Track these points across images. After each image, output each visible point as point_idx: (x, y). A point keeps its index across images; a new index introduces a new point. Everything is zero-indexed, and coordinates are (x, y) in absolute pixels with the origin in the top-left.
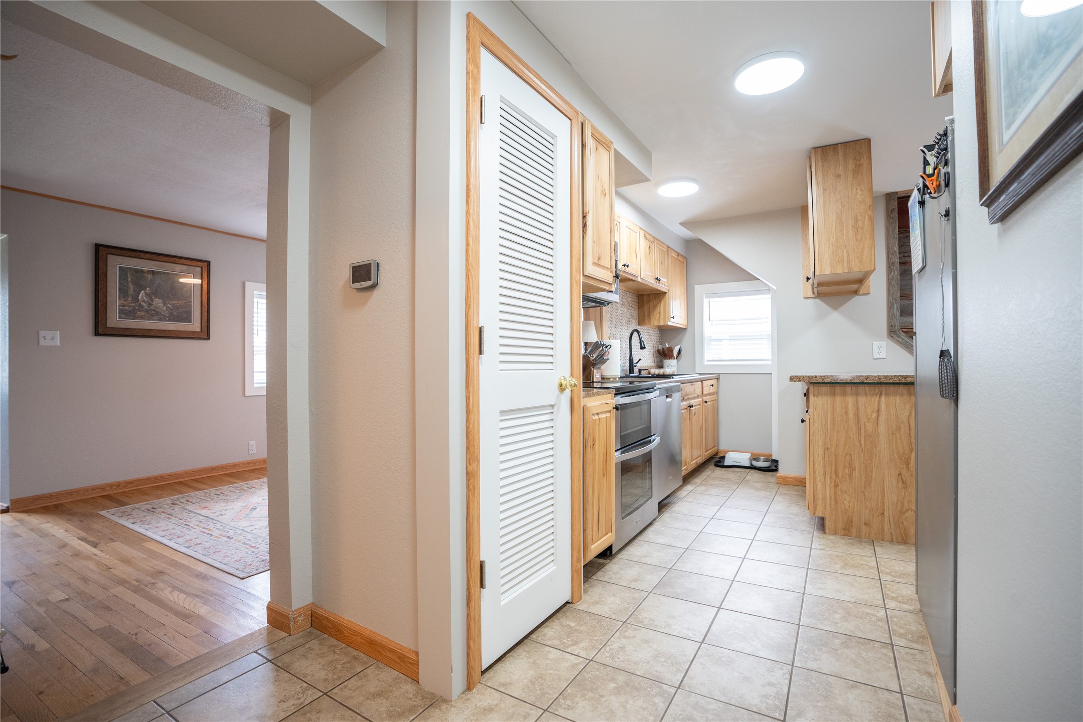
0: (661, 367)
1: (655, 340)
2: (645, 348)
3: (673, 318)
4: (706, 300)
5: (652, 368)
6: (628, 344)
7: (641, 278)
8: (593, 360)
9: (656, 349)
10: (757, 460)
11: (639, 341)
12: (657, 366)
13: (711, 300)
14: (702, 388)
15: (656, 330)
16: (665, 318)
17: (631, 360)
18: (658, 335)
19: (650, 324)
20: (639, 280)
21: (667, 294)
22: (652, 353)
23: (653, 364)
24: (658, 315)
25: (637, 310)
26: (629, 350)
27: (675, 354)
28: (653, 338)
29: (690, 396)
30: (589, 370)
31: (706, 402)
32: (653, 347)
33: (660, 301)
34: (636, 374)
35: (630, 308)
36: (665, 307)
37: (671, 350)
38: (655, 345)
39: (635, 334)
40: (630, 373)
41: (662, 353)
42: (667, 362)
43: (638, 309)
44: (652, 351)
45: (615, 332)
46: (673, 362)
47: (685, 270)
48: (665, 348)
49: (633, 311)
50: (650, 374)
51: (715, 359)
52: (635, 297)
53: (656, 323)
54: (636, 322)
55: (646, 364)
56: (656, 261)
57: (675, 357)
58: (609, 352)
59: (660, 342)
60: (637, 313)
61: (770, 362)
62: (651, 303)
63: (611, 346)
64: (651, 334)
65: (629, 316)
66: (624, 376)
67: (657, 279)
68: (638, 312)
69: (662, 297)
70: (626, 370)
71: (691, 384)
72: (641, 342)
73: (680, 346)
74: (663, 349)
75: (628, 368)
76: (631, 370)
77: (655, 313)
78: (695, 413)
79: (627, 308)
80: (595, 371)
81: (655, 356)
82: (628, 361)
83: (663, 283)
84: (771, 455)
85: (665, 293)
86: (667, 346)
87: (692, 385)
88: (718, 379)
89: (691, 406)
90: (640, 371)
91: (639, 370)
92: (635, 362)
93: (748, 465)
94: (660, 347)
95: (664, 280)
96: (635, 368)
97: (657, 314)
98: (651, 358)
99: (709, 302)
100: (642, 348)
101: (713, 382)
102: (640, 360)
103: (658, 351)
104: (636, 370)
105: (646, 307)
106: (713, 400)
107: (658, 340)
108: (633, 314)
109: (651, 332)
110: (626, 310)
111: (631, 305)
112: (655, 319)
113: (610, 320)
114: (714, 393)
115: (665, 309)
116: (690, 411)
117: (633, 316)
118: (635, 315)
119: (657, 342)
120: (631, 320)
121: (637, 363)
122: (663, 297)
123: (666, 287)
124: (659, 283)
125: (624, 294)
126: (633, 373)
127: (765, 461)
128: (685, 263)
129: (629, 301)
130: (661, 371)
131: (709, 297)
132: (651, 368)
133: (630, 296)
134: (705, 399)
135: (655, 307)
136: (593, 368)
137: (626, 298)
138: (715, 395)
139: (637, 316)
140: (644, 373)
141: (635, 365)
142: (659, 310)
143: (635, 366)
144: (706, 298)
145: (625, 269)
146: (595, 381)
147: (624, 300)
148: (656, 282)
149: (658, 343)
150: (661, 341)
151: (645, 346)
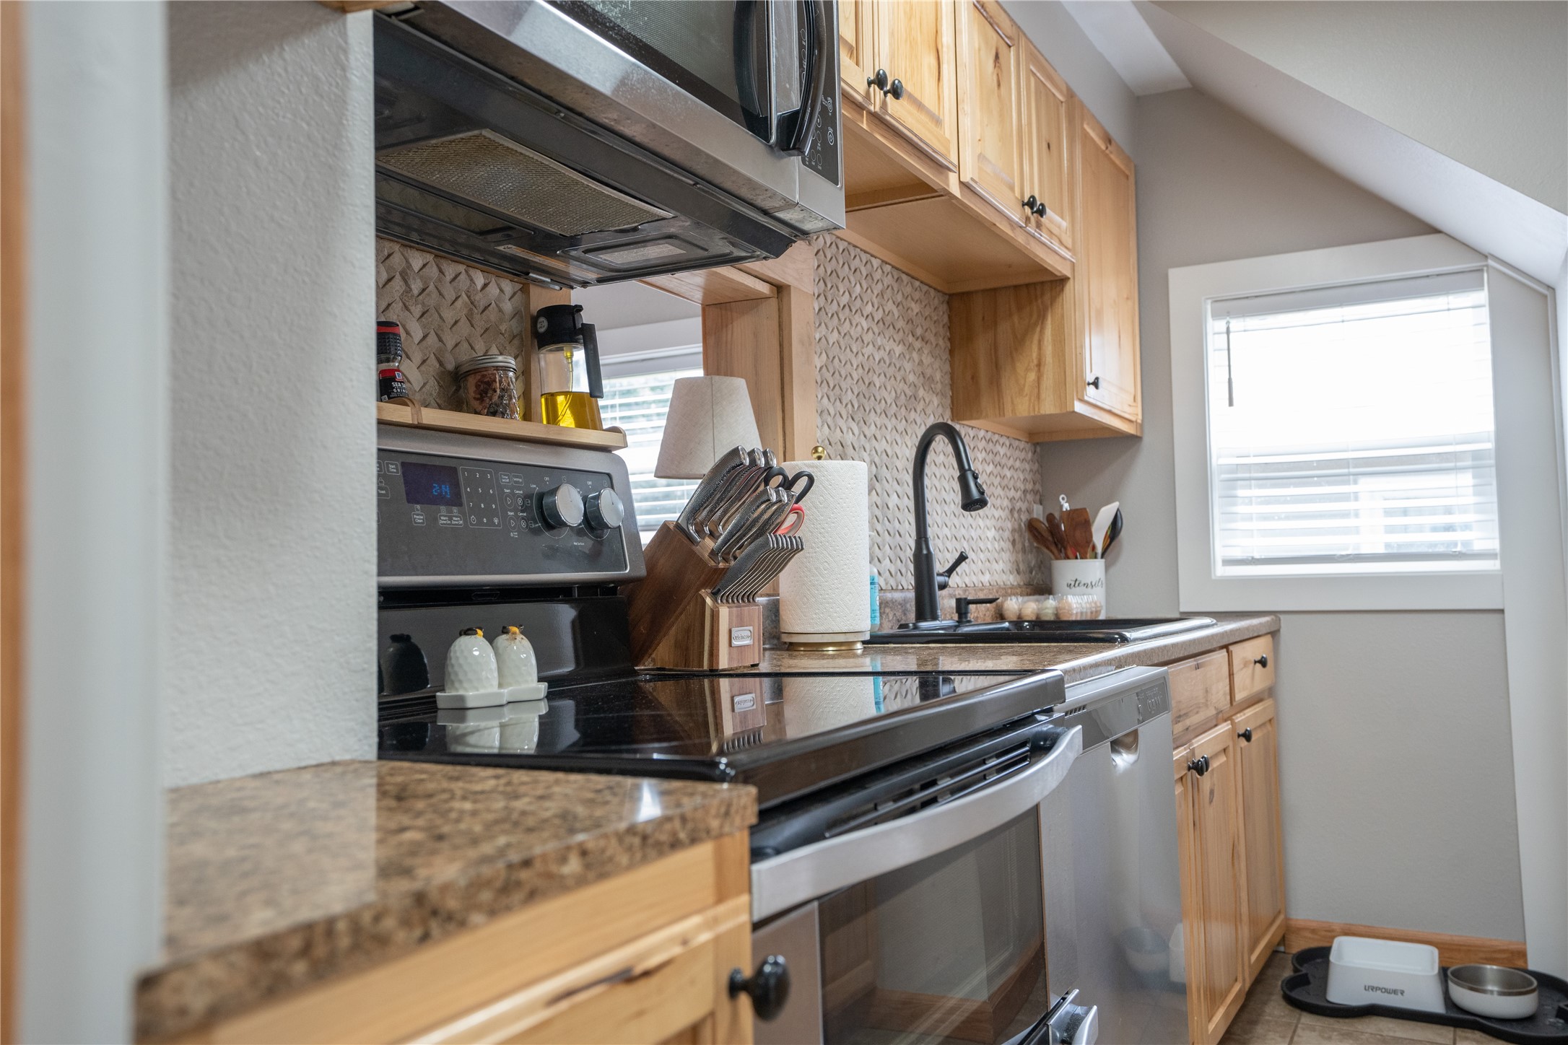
0: (1043, 588)
1: (1020, 485)
2: (982, 503)
3: (1096, 384)
4: (1214, 327)
5: (1010, 591)
6: (911, 493)
7: (961, 182)
8: (713, 554)
9: (1024, 517)
10: (1472, 980)
11: (957, 474)
12: (1028, 584)
13: (1236, 324)
14: (1231, 675)
15: (1022, 445)
16: (1061, 383)
17: (923, 561)
18: (1027, 467)
19: (1001, 411)
20: (955, 189)
21: (1069, 287)
22: (1007, 534)
23: (1012, 579)
24: (1032, 376)
25: (946, 356)
26: (912, 518)
27: (1099, 539)
28: (1009, 474)
29: (1194, 720)
30: (691, 608)
31: (1247, 736)
32: (1012, 511)
33: (1042, 317)
34: (945, 620)
35: (918, 344)
36: (1060, 341)
37: (1081, 521)
38: (1018, 505)
39: (941, 443)
40: (921, 616)
41: (1046, 534)
42: (1068, 570)
43: (951, 352)
44: (1009, 525)
45: (849, 438)
46: (1092, 569)
47: (1132, 205)
48: (1057, 515)
49: (927, 360)
50: (1001, 616)
51: (1257, 556)
52: (936, 300)
53: (1021, 407)
54: (941, 404)
55: (986, 578)
56: (1025, 129)
57: (1099, 549)
58: (798, 511)
59: (1035, 492)
60: (947, 367)
61: (1493, 565)
62: (1004, 328)
63: (811, 480)
64: (1004, 461)
65: (911, 378)
66: (895, 631)
67: (1031, 203)
68: (952, 366)
69: (1047, 297)
70: (903, 604)
71: (1191, 662)
72: (965, 476)
73: (1114, 506)
74: (1050, 518)
75: (911, 595)
76: (925, 605)
77: (1020, 367)
78: (1212, 792)
79: (902, 341)
80: (724, 612)
81: (1019, 546)
82: (911, 567)
83: (1055, 231)
84: (1522, 954)
85: (1063, 281)
86: (1066, 506)
87: (1198, 667)
88: (1274, 634)
89: (1200, 768)
90: (962, 606)
91: (959, 601)
92: (939, 567)
93: (1435, 1005)
94: (1038, 512)
95: (1057, 219)
96: (939, 593)
97: (1028, 370)
98: (1006, 556)
99: (1228, 332)
100: (972, 503)
101: (1258, 648)
102: (962, 558)
103: (1032, 526)
104: (946, 602)
105: (981, 345)
106: (1264, 724)
107: (1029, 486)
108: (928, 372)
109: (1002, 451)
110: (898, 349)
111: (919, 331)
112: (1021, 390)
113: (824, 381)
114: (1262, 692)
115: (1063, 351)
116: (1196, 786)
117: (931, 379)
118: (938, 376)
119: (1025, 492)
120: (921, 393)
121: (950, 572)
122: (1053, 300)
123: (1067, 254)
124: (1039, 225)
125: (888, 280)
126: (935, 618)
127: (1512, 987)
128: (1132, 179)
129: (912, 314)
130: (1047, 607)
131: (1229, 314)
132: (1006, 595)
133: (917, 295)
134: (1245, 719)
135: (1019, 341)
136: (714, 595)
137: (899, 298)
138: (1268, 703)
139: (947, 380)
140: (980, 617)
141: (939, 579)
142: (1035, 355)
143: (943, 586)
144: (1217, 315)
145: (884, 105)
146: (724, 663)
147: (890, 306)
148: (1028, 220)
149: (1029, 497)
150: (1042, 489)
151: (982, 493)
